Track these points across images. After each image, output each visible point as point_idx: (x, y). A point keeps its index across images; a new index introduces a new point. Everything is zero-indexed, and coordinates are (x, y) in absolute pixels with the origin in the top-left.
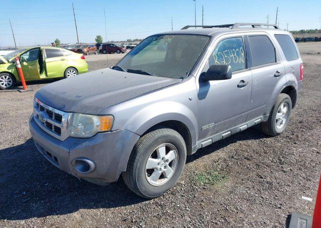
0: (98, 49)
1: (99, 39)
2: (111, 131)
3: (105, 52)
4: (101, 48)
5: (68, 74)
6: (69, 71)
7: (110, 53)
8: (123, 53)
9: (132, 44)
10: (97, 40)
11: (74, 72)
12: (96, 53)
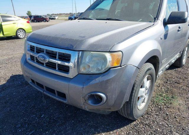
0: (31, 19)
1: (29, 13)
2: (120, 66)
3: (35, 21)
4: (32, 18)
5: (19, 34)
6: (19, 32)
7: (39, 22)
8: (48, 22)
9: (52, 17)
10: (28, 14)
11: (23, 32)
12: (30, 22)
